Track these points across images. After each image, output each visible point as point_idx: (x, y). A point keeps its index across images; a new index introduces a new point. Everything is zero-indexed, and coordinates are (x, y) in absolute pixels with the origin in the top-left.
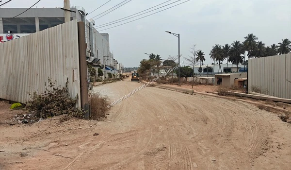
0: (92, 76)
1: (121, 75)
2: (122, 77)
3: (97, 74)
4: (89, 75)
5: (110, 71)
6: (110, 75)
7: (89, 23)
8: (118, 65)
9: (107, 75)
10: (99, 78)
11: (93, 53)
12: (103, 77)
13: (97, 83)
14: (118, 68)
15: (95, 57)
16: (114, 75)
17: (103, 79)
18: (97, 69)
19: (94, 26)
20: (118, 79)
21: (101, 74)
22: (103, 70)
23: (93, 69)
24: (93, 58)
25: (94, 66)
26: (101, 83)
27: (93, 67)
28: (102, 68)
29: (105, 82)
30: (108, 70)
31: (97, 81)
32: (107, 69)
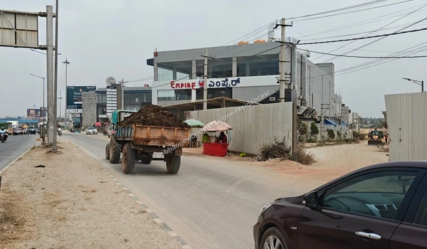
0: (302, 134)
1: (354, 133)
2: (357, 137)
3: (309, 130)
4: (298, 132)
5: (332, 127)
6: (331, 133)
7: (302, 56)
8: (350, 114)
9: (327, 133)
10: (312, 138)
11: (305, 100)
12: (319, 136)
13: (308, 145)
14: (350, 121)
15: (308, 105)
16: (339, 134)
17: (319, 139)
18: (309, 124)
19: (308, 58)
20: (347, 141)
21: (315, 131)
22: (318, 126)
23: (304, 125)
24: (304, 108)
25: (306, 119)
26: (315, 144)
27: (303, 122)
28: (319, 122)
29: (322, 144)
30: (329, 125)
31: (309, 141)
32: (327, 122)
